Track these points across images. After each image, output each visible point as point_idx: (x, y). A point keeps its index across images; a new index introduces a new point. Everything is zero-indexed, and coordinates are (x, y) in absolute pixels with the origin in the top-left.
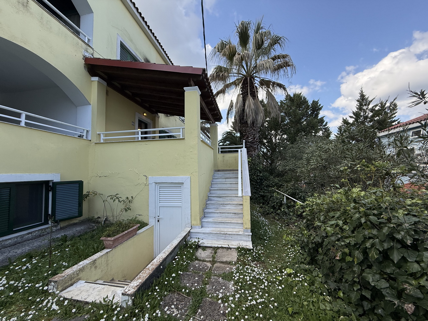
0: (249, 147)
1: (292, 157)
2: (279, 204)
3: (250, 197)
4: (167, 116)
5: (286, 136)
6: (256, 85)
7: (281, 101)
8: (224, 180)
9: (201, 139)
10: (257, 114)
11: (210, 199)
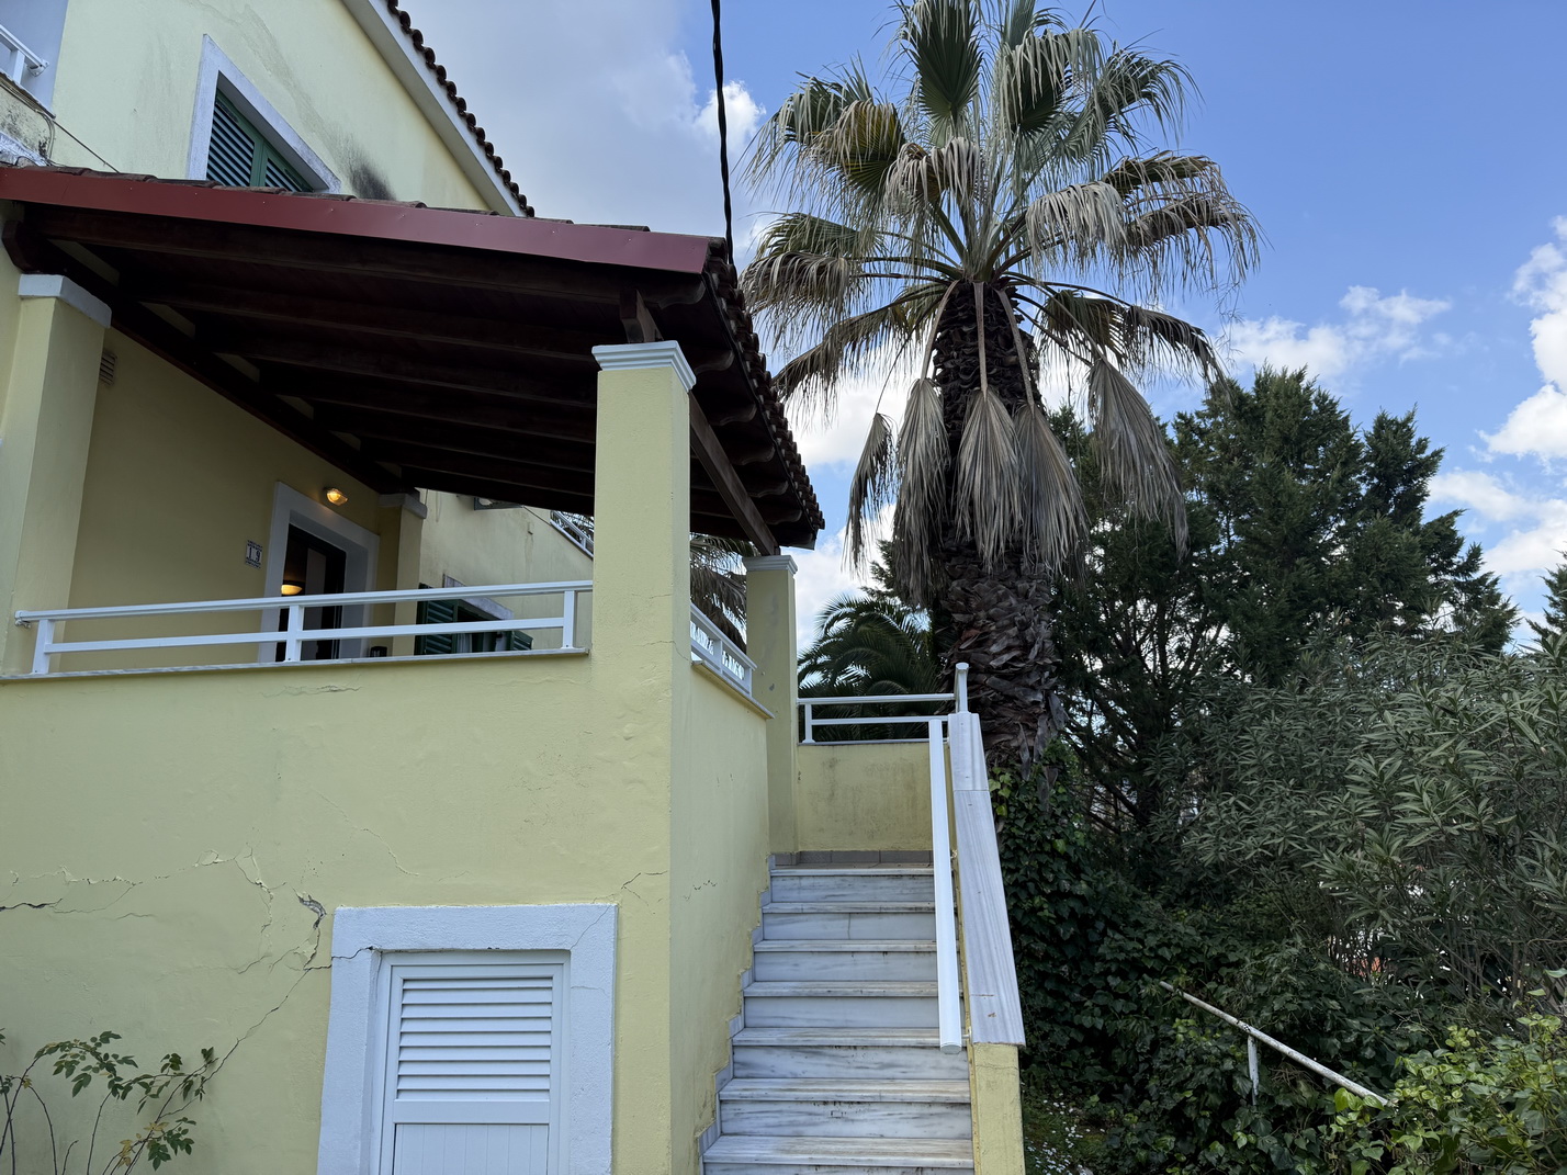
0: (995, 704)
1: (1278, 773)
2: (1213, 1099)
3: (1021, 1053)
4: (477, 507)
5: (1225, 633)
6: (1025, 326)
7: (1181, 416)
8: (838, 926)
9: (695, 658)
10: (1033, 496)
11: (744, 1065)
